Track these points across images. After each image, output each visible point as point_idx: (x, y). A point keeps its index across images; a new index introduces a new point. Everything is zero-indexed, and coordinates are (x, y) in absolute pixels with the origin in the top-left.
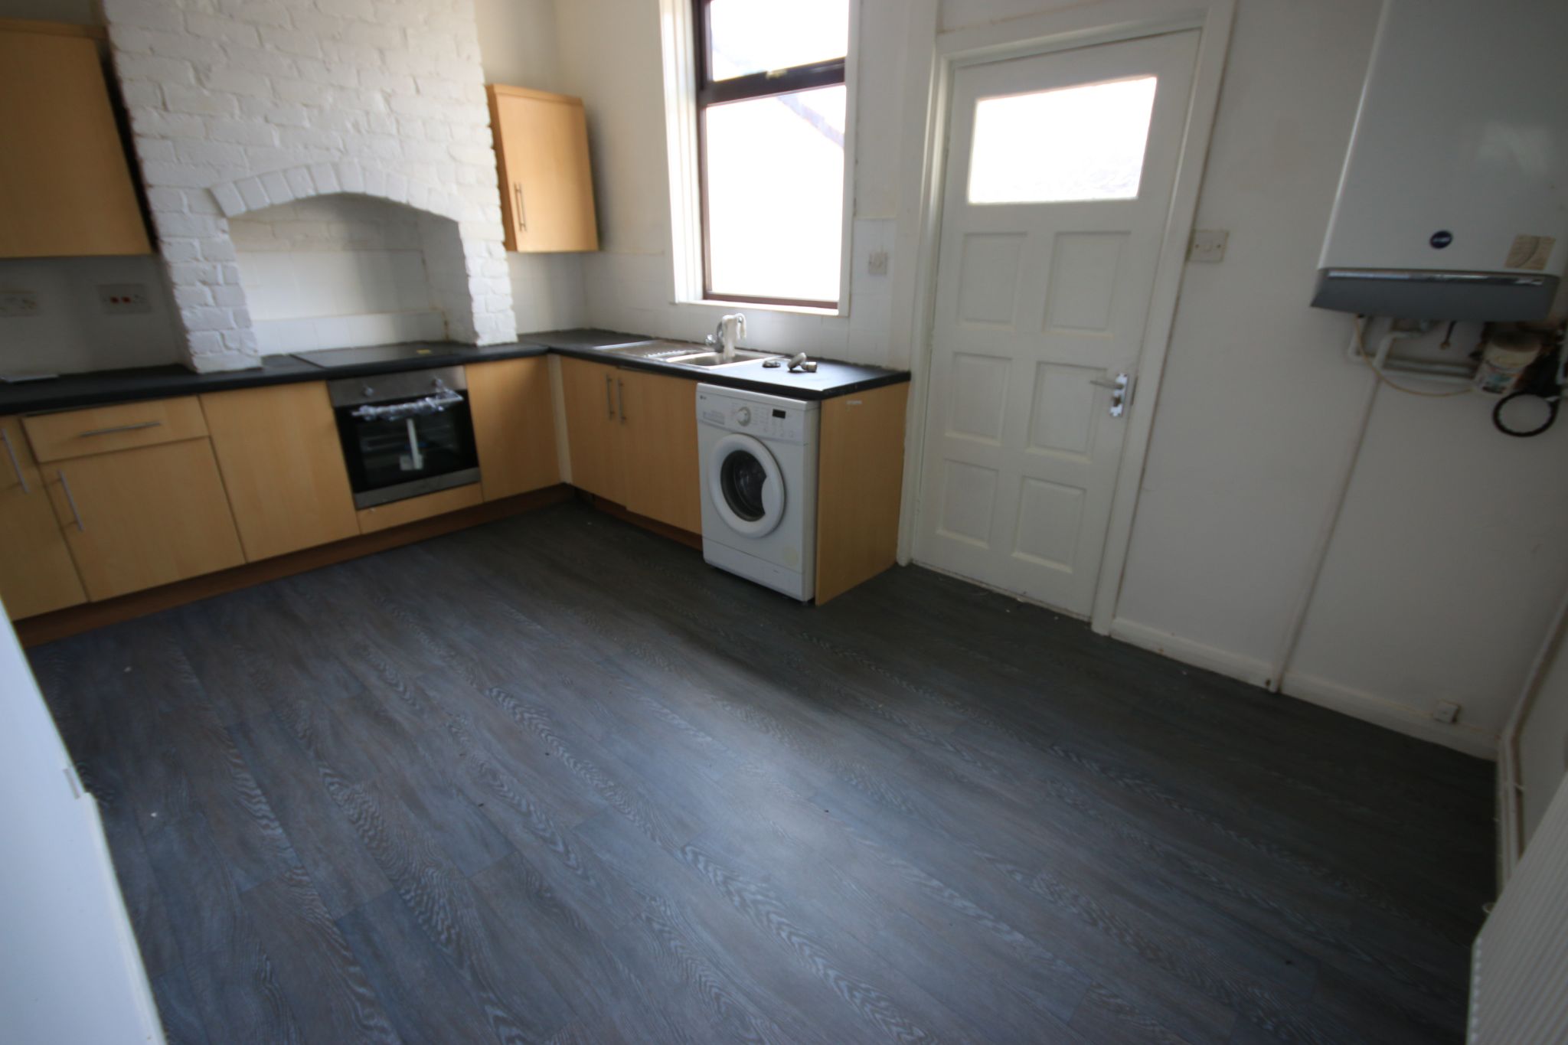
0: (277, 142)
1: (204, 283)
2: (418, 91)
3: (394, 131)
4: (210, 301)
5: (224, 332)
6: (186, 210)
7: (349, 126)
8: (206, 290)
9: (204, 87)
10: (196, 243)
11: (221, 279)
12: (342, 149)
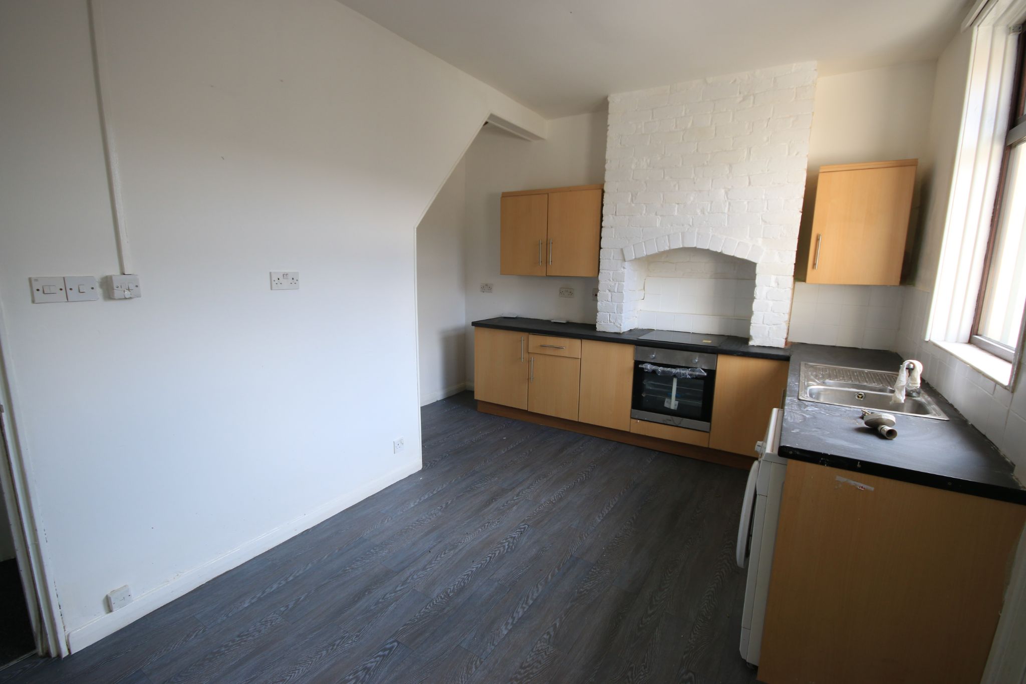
0: (658, 225)
1: (609, 291)
2: (750, 183)
3: (726, 210)
4: (610, 299)
5: (611, 314)
6: (611, 258)
7: (698, 211)
8: (610, 294)
9: (633, 203)
10: (611, 273)
11: (616, 291)
12: (691, 224)
